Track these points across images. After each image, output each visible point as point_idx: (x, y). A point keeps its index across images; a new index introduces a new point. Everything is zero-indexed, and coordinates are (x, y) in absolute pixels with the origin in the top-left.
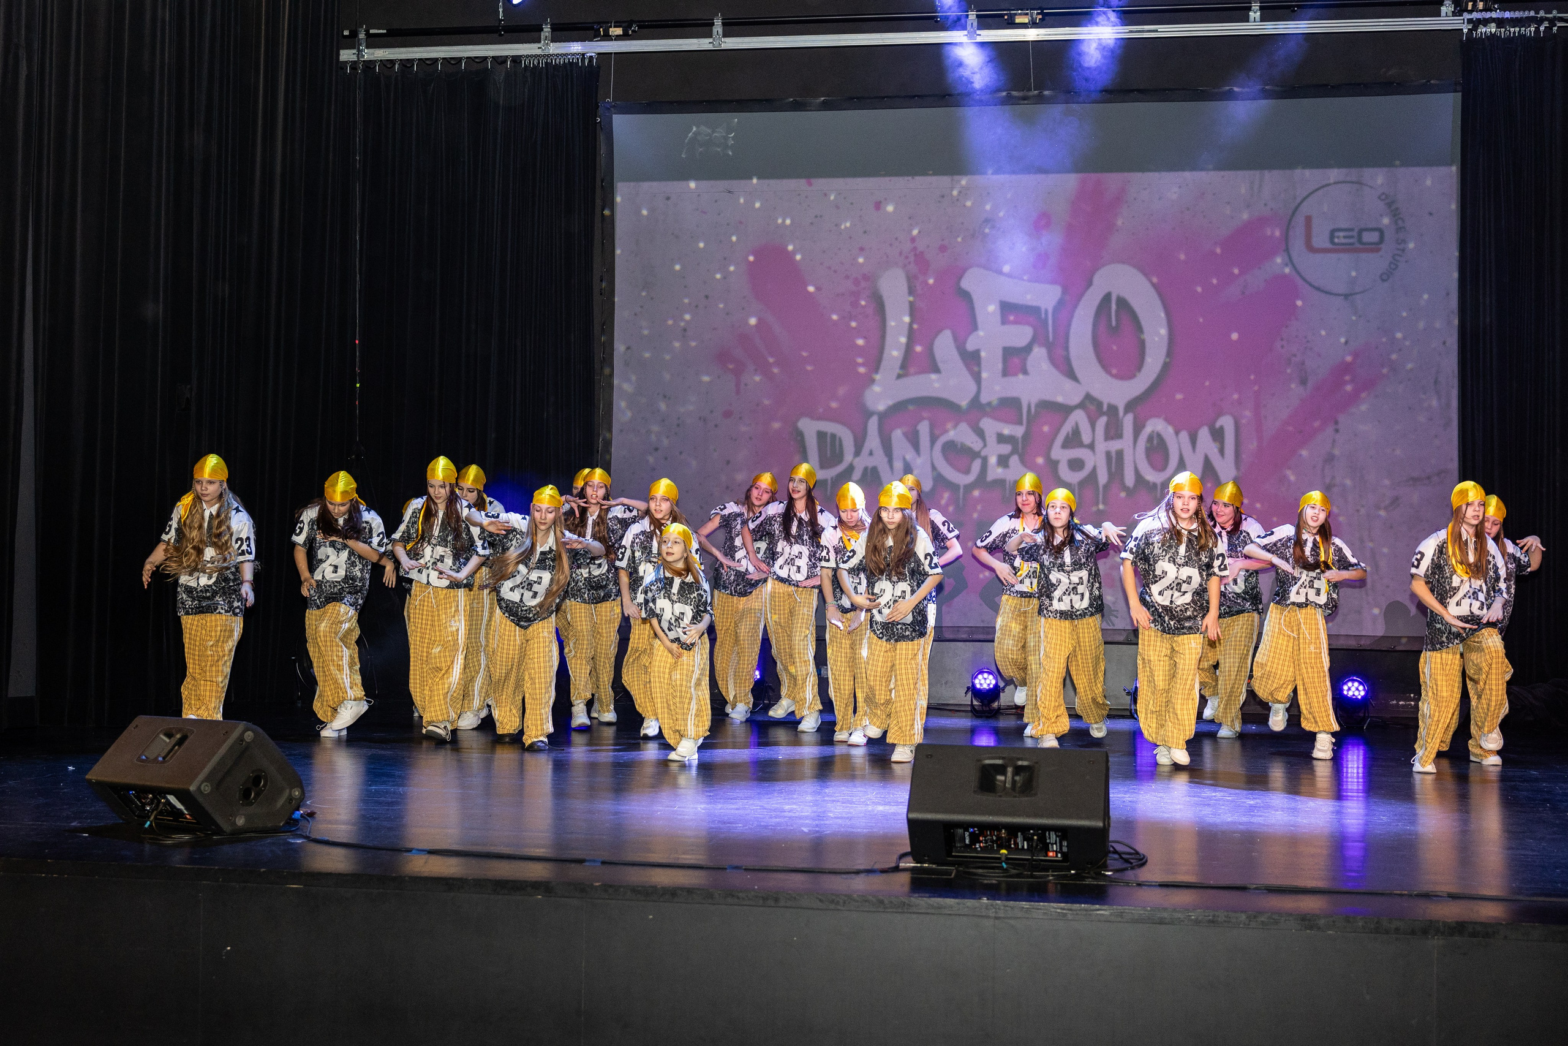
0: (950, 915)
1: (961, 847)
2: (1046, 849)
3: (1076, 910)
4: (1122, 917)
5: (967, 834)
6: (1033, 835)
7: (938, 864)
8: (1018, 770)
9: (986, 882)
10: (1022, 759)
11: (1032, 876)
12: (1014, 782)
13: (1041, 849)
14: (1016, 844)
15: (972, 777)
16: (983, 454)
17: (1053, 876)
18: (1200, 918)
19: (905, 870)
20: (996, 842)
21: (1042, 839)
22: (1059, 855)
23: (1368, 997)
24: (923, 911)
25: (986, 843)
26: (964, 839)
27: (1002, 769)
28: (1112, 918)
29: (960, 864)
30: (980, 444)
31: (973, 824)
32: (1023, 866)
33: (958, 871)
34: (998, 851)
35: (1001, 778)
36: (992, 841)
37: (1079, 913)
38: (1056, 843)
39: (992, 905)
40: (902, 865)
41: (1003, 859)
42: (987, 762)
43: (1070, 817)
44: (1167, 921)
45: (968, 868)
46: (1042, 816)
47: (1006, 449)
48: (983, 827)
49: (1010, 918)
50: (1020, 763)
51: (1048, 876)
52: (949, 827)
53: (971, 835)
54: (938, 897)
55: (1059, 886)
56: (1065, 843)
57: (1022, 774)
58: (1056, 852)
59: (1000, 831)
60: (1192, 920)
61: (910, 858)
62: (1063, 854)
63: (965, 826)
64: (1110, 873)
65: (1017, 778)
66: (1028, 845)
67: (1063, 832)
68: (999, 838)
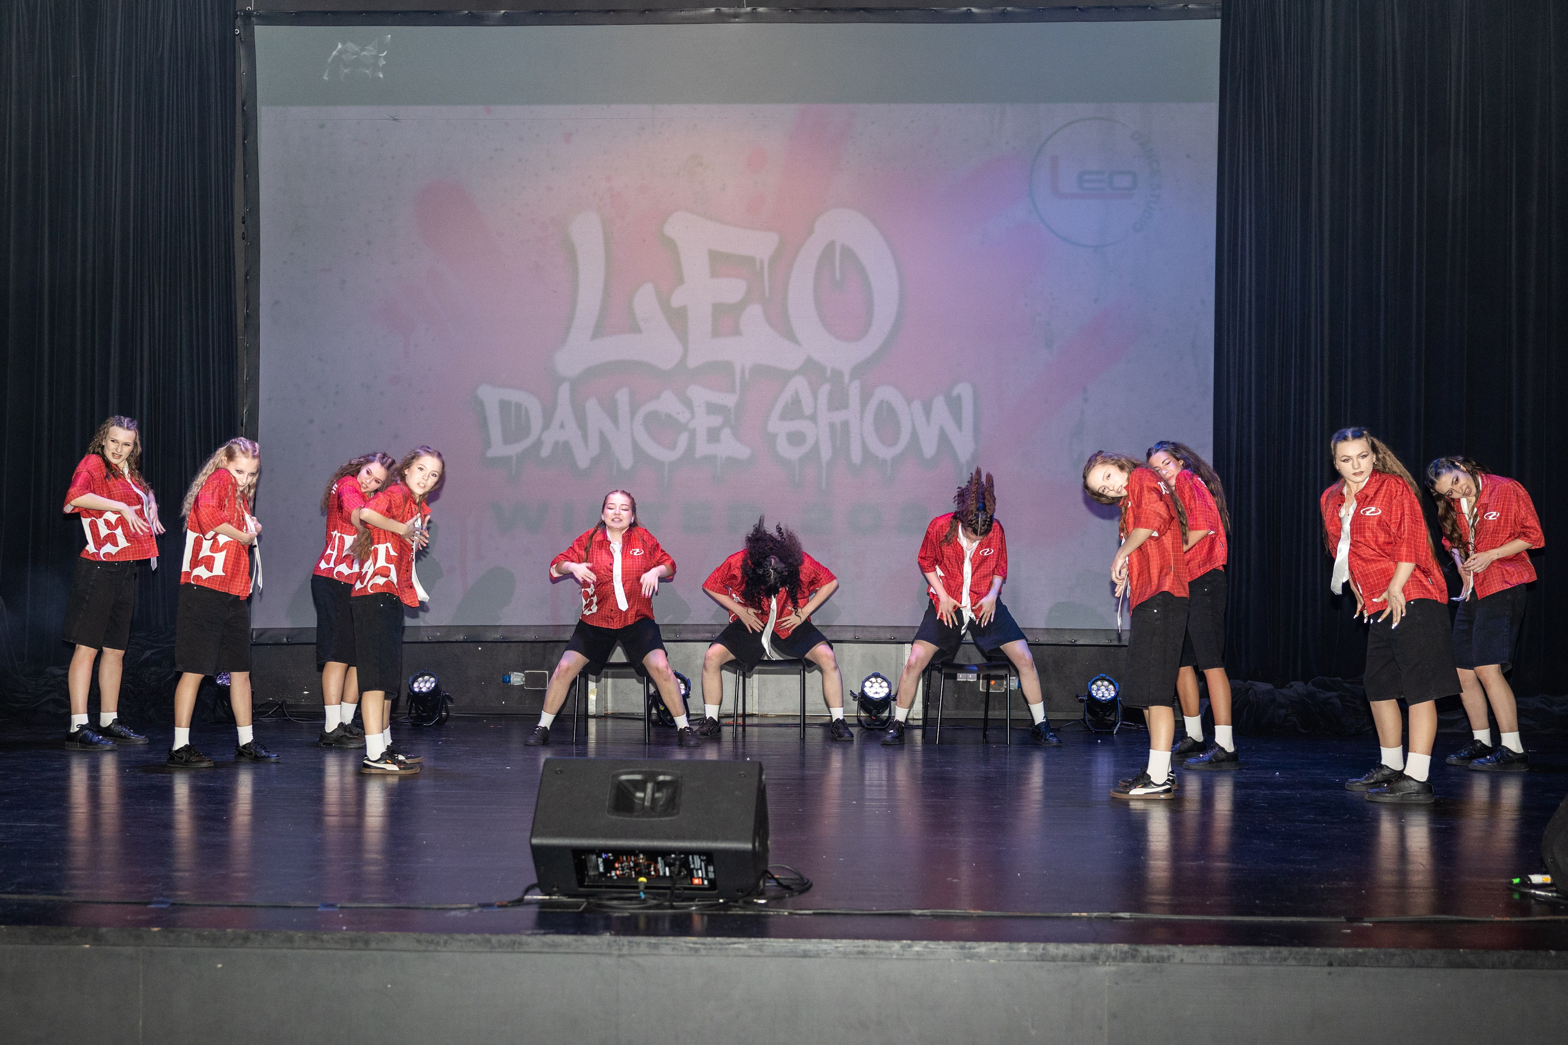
0: (567, 953)
1: (594, 876)
2: (691, 874)
3: (710, 944)
4: (761, 950)
5: (600, 860)
6: (675, 859)
7: (570, 896)
8: (659, 786)
9: (616, 915)
10: (664, 774)
11: (672, 907)
12: (653, 800)
13: (685, 877)
14: (656, 870)
15: (607, 796)
16: (691, 426)
17: (697, 905)
18: (848, 950)
19: (530, 903)
20: (635, 867)
21: (685, 864)
22: (706, 882)
23: (1033, 1033)
24: (538, 950)
25: (623, 870)
26: (597, 867)
27: (640, 786)
28: (752, 952)
29: (593, 895)
30: (688, 415)
31: (606, 850)
32: (664, 895)
33: (589, 904)
34: (636, 879)
35: (640, 795)
36: (630, 868)
37: (714, 947)
38: (701, 869)
39: (615, 941)
40: (528, 897)
41: (642, 887)
42: (624, 777)
43: (716, 839)
44: (811, 954)
45: (601, 899)
46: (683, 838)
47: (716, 421)
48: (619, 853)
49: (636, 955)
50: (661, 778)
51: (692, 906)
52: (580, 855)
53: (605, 861)
54: (553, 933)
55: (706, 918)
56: (711, 869)
57: (665, 791)
58: (702, 878)
59: (637, 856)
60: (840, 952)
61: (537, 890)
62: (710, 880)
63: (599, 851)
64: (763, 901)
65: (657, 795)
66: (670, 872)
67: (709, 856)
68: (637, 864)
